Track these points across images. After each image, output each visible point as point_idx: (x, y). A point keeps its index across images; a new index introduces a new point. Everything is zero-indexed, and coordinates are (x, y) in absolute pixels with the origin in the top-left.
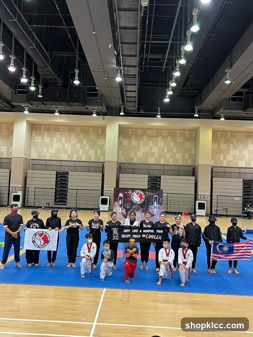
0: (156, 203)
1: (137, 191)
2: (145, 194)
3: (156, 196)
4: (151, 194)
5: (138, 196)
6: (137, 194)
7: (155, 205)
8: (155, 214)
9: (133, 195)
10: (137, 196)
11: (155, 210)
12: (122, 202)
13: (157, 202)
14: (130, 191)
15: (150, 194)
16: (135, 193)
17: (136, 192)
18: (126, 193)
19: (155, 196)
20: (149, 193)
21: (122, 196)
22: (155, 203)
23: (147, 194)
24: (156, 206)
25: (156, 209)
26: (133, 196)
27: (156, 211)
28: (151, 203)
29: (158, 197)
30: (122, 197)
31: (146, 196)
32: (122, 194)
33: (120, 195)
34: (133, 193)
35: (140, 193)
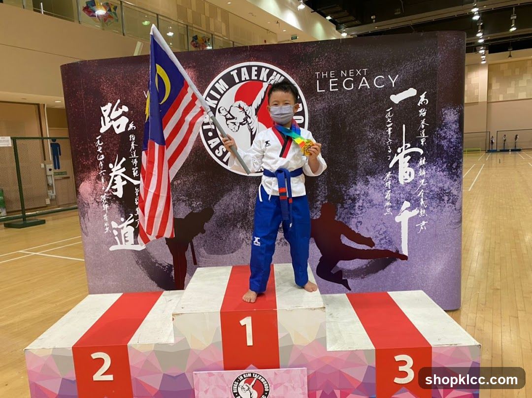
1: (242, 69)
2: (309, 90)
3: (412, 92)
4: (364, 83)
5: (251, 111)
7: (406, 173)
8: (405, 252)
10: (240, 117)
11: (404, 217)
12: (129, 173)
13: (415, 142)
15: (357, 80)
16: (222, 86)
19: (396, 99)
20: (348, 75)
21: (121, 125)
22: (402, 159)
23: (324, 83)
24: (414, 184)
25: (415, 204)
27: (411, 220)
28: (365, 158)
29: (423, 99)
30: (126, 133)
31: (319, 106)
32: (120, 106)
33: (107, 119)
34: (209, 95)
35: (265, 85)
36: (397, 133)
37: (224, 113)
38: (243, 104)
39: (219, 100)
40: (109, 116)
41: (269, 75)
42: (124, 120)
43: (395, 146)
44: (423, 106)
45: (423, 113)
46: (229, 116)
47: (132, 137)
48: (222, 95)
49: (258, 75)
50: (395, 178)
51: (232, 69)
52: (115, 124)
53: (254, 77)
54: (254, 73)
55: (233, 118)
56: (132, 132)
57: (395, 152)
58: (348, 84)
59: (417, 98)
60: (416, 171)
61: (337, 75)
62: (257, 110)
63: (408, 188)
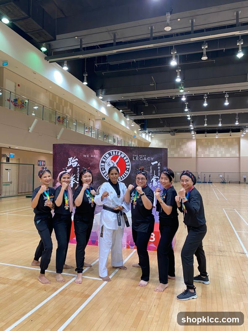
0: (157, 179)
1: (114, 152)
2: (131, 159)
3: (156, 162)
4: (145, 159)
5: (115, 163)
6: (114, 159)
7: (155, 183)
9: (103, 162)
12: (76, 179)
13: (157, 175)
14: (97, 152)
15: (143, 158)
16: (107, 156)
17: (110, 154)
18: (85, 156)
19: (153, 164)
20: (141, 156)
21: (75, 164)
22: (154, 179)
23: (135, 158)
24: (157, 186)
26: (103, 164)
29: (159, 164)
30: (77, 167)
31: (133, 164)
32: (75, 158)
33: (70, 162)
34: (104, 158)
35: (120, 157)
36: (153, 172)
37: (107, 163)
38: (113, 161)
39: (106, 160)
40: (71, 161)
41: (121, 154)
42: (76, 163)
43: (152, 176)
44: (159, 166)
45: (159, 168)
46: (109, 164)
47: (78, 168)
48: (107, 158)
49: (118, 154)
50: (152, 185)
51: (111, 151)
52: (73, 164)
53: (117, 154)
54: (117, 153)
55: (110, 165)
56: (78, 167)
57: (152, 178)
58: (141, 159)
59: (158, 164)
60: (157, 183)
61: (138, 156)
62: (117, 163)
63: (155, 187)
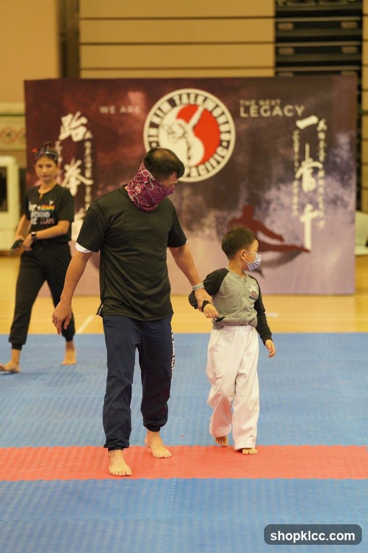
0: (315, 170)
1: (183, 96)
2: (235, 114)
3: (313, 120)
4: (277, 111)
5: (189, 127)
6: (186, 114)
7: (309, 183)
8: (308, 245)
9: (153, 125)
10: (179, 132)
11: (308, 216)
12: (83, 174)
13: (315, 158)
14: (136, 97)
16: (166, 106)
17: (172, 103)
18: (104, 110)
19: (302, 124)
20: (265, 104)
21: (80, 134)
22: (305, 169)
23: (247, 109)
24: (315, 191)
25: (316, 207)
26: (153, 131)
27: (314, 221)
28: (278, 170)
29: (322, 125)
30: (82, 142)
31: (243, 127)
32: (79, 118)
33: (67, 128)
34: (156, 115)
36: (302, 151)
37: (166, 128)
38: (182, 122)
39: (162, 118)
40: (70, 124)
41: (204, 101)
42: (83, 130)
43: (302, 160)
44: (322, 131)
45: (322, 136)
46: (170, 131)
47: (88, 145)
48: (165, 114)
49: (196, 101)
50: (300, 186)
51: (175, 95)
52: (73, 133)
53: (192, 102)
54: (192, 98)
55: (173, 133)
56: (89, 140)
57: (300, 165)
58: (265, 111)
59: (317, 125)
60: (317, 181)
61: (257, 104)
62: (195, 128)
63: (310, 195)
